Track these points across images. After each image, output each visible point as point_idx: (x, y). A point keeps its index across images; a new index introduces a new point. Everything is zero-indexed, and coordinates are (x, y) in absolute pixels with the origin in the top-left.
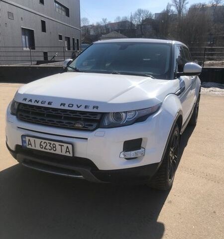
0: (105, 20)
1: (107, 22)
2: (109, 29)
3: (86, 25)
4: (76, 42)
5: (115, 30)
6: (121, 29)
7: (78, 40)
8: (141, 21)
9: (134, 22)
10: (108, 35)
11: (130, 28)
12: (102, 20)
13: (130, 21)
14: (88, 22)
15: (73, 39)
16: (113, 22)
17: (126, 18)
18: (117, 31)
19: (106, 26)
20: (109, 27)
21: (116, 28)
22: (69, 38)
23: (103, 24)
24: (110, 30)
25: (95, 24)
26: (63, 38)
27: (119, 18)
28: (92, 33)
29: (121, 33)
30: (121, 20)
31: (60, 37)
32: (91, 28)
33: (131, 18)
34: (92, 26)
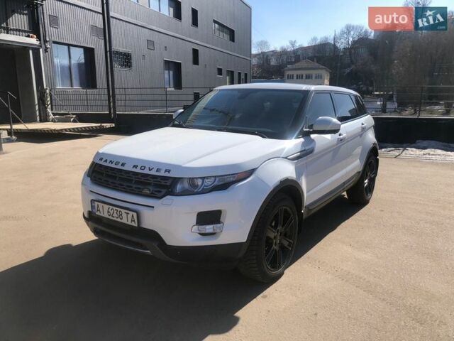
0: (293, 44)
1: (297, 45)
2: (299, 56)
3: (265, 50)
4: (243, 77)
5: (308, 58)
6: (317, 55)
7: (246, 75)
8: (350, 43)
9: (338, 45)
10: (296, 64)
11: (332, 54)
12: (289, 44)
13: (332, 42)
14: (268, 47)
15: (239, 74)
16: (306, 45)
17: (327, 38)
18: (312, 59)
19: (295, 52)
20: (299, 53)
21: (310, 55)
22: (232, 72)
23: (290, 49)
24: (301, 57)
25: (279, 49)
26: (224, 72)
27: (315, 39)
28: (273, 62)
29: (318, 62)
30: (318, 42)
31: (220, 72)
32: (272, 55)
33: (334, 39)
34: (274, 52)
